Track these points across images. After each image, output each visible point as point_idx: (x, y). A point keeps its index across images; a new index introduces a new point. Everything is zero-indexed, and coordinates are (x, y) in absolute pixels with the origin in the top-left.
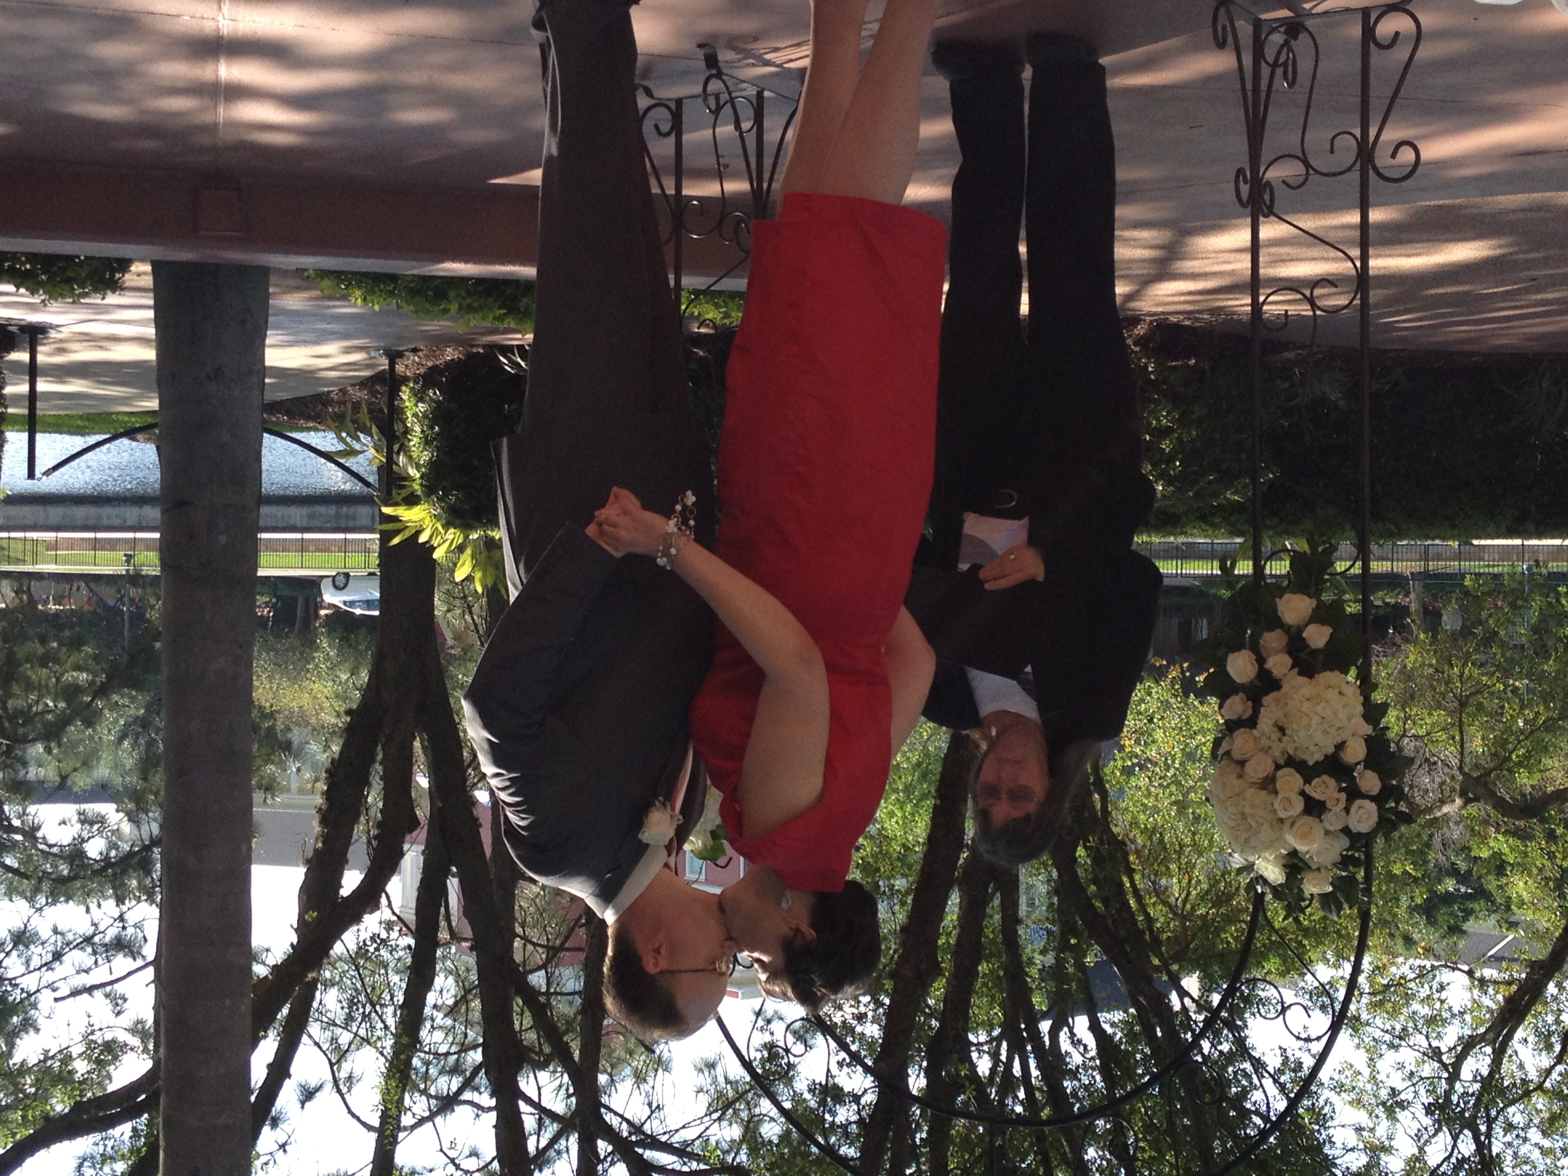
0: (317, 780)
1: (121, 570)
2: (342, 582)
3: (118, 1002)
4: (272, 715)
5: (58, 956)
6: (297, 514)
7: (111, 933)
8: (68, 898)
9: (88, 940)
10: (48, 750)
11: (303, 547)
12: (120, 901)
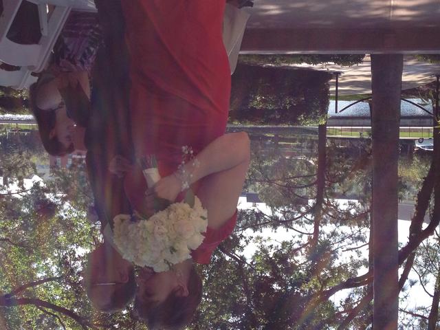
0: (414, 197)
1: (359, 137)
2: (421, 141)
3: (359, 253)
4: (401, 178)
5: (343, 239)
6: (408, 121)
7: (357, 235)
8: (346, 224)
9: (351, 236)
10: (340, 185)
11: (410, 131)
12: (359, 226)
